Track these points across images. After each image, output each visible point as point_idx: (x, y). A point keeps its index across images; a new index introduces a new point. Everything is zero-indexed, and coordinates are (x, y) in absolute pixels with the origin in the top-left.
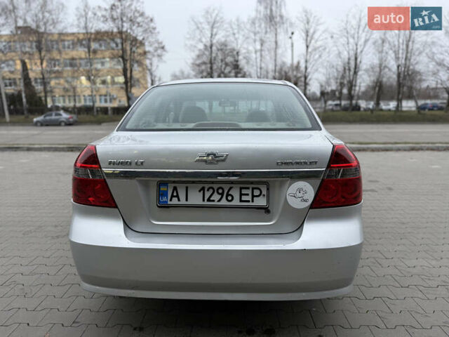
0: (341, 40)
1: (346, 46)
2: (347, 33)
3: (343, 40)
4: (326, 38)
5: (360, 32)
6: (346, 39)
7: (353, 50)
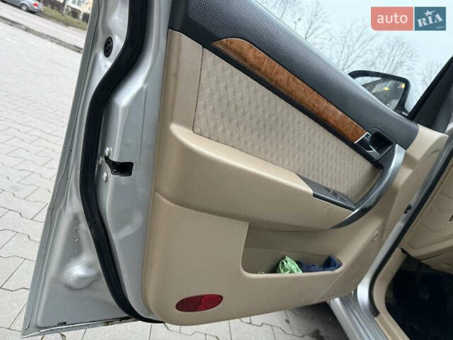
0: (337, 46)
1: (339, 54)
2: (345, 42)
3: (339, 47)
4: (326, 39)
5: (357, 46)
6: (341, 48)
7: (343, 60)
